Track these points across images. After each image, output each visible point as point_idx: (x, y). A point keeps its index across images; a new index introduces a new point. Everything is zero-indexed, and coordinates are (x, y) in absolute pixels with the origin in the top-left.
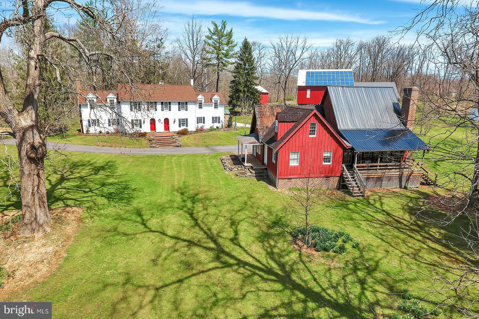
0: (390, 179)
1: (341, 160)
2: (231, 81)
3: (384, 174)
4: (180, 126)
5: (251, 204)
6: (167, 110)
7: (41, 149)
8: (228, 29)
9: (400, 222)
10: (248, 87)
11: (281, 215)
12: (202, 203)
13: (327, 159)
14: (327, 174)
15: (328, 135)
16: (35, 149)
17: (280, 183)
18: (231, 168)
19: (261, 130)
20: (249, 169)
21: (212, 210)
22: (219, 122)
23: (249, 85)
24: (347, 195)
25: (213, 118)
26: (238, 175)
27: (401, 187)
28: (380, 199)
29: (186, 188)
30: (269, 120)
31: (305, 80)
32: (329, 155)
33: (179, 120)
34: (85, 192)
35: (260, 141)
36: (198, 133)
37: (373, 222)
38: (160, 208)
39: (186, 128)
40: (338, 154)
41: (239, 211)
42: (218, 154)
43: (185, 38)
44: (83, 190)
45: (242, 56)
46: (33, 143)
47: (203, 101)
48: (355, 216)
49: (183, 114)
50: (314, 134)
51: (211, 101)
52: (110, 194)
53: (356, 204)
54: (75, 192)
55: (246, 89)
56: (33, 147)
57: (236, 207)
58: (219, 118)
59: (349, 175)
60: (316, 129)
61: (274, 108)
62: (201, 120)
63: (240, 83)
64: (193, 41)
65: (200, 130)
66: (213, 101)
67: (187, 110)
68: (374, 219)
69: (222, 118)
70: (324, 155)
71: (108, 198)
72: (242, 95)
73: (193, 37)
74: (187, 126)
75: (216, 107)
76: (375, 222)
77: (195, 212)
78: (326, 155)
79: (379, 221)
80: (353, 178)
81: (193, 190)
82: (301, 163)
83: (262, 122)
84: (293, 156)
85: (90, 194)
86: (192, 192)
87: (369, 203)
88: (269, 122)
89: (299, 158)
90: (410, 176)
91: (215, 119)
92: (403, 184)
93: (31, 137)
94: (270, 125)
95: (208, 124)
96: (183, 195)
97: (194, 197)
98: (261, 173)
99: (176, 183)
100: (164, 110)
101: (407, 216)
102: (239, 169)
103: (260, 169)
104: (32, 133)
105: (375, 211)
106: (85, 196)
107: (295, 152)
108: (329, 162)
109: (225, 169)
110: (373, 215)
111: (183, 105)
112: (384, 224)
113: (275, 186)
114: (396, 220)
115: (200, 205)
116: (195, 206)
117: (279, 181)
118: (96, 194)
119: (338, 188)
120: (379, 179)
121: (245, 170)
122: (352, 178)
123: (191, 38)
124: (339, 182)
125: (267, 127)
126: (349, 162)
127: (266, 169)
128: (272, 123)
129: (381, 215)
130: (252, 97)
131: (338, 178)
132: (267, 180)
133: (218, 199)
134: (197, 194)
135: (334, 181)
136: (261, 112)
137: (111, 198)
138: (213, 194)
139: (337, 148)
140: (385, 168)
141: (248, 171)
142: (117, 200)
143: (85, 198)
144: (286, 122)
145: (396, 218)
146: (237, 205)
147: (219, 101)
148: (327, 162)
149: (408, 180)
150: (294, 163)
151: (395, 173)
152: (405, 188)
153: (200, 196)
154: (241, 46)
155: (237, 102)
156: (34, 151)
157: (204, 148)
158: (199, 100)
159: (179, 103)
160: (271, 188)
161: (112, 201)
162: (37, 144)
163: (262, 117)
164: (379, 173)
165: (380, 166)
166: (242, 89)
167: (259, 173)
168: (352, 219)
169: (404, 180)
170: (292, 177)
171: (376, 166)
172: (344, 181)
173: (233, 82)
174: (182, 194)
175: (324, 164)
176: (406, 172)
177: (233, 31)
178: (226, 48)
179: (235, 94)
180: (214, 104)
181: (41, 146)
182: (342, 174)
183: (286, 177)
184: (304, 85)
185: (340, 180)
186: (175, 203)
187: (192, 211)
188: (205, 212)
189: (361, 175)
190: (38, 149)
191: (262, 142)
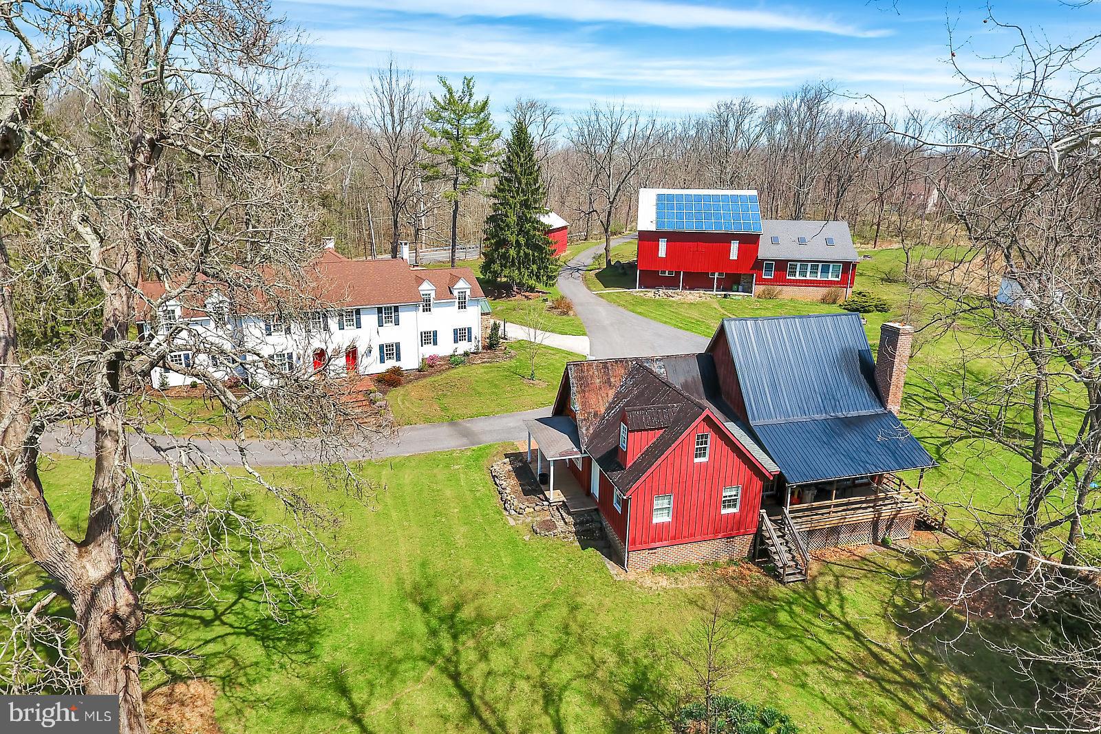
0: (854, 528)
1: (758, 500)
2: (487, 218)
3: (842, 521)
4: (382, 361)
5: (579, 631)
6: (352, 327)
7: (133, 620)
8: (478, 97)
9: (882, 660)
10: (527, 233)
11: (646, 662)
12: (474, 636)
13: (731, 503)
14: (729, 530)
15: (732, 456)
16: (120, 619)
17: (634, 558)
18: (521, 508)
19: (584, 422)
20: (558, 509)
21: (499, 659)
22: (470, 340)
23: (529, 230)
24: (772, 581)
25: (455, 331)
26: (538, 531)
27: (875, 542)
28: (837, 586)
29: (430, 585)
30: (600, 398)
31: (653, 216)
32: (734, 493)
33: (381, 347)
34: (207, 623)
35: (583, 448)
36: (425, 376)
37: (831, 667)
38: (384, 663)
39: (397, 364)
40: (753, 490)
41: (556, 655)
42: (480, 449)
43: (372, 107)
44: (199, 613)
45: (512, 160)
46: (115, 609)
47: (433, 295)
48: (794, 649)
49: (389, 334)
50: (704, 456)
51: (451, 293)
52: (264, 623)
53: (791, 608)
54: (182, 623)
55: (522, 240)
56: (115, 617)
57: (549, 645)
58: (470, 329)
59: (773, 531)
60: (708, 445)
61: (610, 368)
62: (429, 338)
63: (507, 225)
64: (392, 116)
65: (429, 366)
66: (456, 293)
67: (397, 323)
68: (832, 654)
69: (477, 332)
70: (724, 494)
71: (263, 639)
72: (512, 252)
73: (392, 105)
74: (398, 359)
75: (462, 306)
76: (835, 664)
77: (463, 667)
78: (728, 494)
79: (842, 659)
80: (783, 537)
81: (447, 591)
82: (676, 516)
83: (584, 404)
84: (660, 502)
85: (218, 630)
86: (445, 600)
87: (818, 604)
88: (601, 401)
89: (672, 506)
90: (893, 518)
91: (461, 334)
92: (880, 535)
93: (110, 597)
94: (603, 410)
95: (445, 347)
96: (428, 613)
97: (452, 617)
98: (587, 522)
99: (405, 570)
100: (345, 327)
101: (893, 641)
102: (537, 508)
103: (583, 513)
104: (110, 589)
105: (830, 627)
106: (210, 636)
107: (663, 493)
108: (735, 506)
109: (505, 509)
110: (828, 642)
111: (388, 313)
112: (853, 668)
113: (620, 562)
114: (875, 655)
115: (471, 643)
116: (460, 648)
117: (631, 555)
118: (231, 626)
119: (752, 557)
120: (834, 531)
121: (551, 509)
122: (778, 537)
123: (387, 109)
124: (754, 544)
125: (596, 414)
126: (772, 490)
127: (596, 510)
128: (607, 405)
129: (845, 641)
130: (536, 254)
131: (749, 538)
132: (602, 543)
133: (505, 618)
134: (457, 607)
135: (743, 544)
136: (581, 378)
137: (268, 637)
138: (493, 604)
139: (750, 480)
140: (845, 507)
141: (557, 513)
142: (284, 642)
143: (211, 645)
144: (645, 430)
145: (875, 649)
146: (550, 635)
147: (468, 292)
148: (729, 506)
149: (889, 527)
150: (661, 517)
151: (867, 515)
152: (884, 543)
153: (467, 613)
154: (510, 137)
155: (501, 267)
156: (118, 625)
157: (445, 430)
158: (422, 293)
159: (380, 310)
160: (611, 567)
161: (274, 647)
162: (123, 611)
163: (584, 391)
164: (833, 519)
165: (836, 506)
166: (513, 239)
167: (581, 523)
168: (788, 661)
169: (882, 526)
170: (657, 544)
171: (829, 507)
172: (763, 543)
173: (491, 219)
174: (425, 607)
175: (724, 511)
176: (886, 513)
177: (489, 102)
178: (474, 142)
179: (497, 250)
180: (457, 300)
181: (132, 613)
182: (759, 530)
183: (644, 546)
184: (653, 228)
185: (755, 540)
186: (415, 644)
187: (456, 667)
188: (483, 666)
189: (797, 527)
190: (127, 620)
191: (585, 452)
